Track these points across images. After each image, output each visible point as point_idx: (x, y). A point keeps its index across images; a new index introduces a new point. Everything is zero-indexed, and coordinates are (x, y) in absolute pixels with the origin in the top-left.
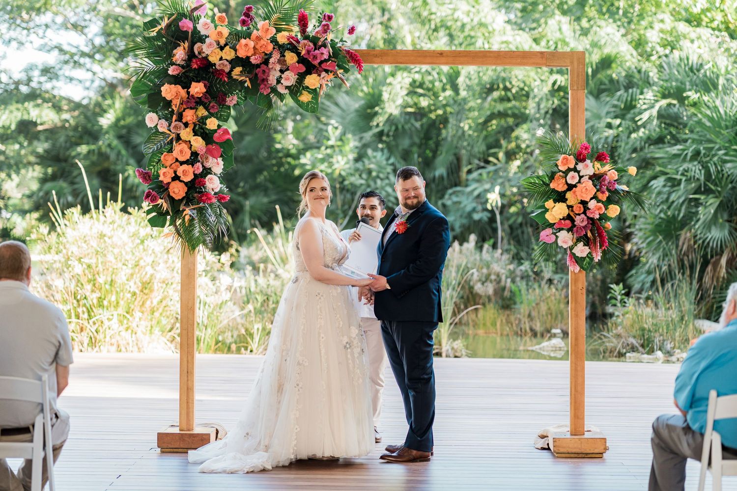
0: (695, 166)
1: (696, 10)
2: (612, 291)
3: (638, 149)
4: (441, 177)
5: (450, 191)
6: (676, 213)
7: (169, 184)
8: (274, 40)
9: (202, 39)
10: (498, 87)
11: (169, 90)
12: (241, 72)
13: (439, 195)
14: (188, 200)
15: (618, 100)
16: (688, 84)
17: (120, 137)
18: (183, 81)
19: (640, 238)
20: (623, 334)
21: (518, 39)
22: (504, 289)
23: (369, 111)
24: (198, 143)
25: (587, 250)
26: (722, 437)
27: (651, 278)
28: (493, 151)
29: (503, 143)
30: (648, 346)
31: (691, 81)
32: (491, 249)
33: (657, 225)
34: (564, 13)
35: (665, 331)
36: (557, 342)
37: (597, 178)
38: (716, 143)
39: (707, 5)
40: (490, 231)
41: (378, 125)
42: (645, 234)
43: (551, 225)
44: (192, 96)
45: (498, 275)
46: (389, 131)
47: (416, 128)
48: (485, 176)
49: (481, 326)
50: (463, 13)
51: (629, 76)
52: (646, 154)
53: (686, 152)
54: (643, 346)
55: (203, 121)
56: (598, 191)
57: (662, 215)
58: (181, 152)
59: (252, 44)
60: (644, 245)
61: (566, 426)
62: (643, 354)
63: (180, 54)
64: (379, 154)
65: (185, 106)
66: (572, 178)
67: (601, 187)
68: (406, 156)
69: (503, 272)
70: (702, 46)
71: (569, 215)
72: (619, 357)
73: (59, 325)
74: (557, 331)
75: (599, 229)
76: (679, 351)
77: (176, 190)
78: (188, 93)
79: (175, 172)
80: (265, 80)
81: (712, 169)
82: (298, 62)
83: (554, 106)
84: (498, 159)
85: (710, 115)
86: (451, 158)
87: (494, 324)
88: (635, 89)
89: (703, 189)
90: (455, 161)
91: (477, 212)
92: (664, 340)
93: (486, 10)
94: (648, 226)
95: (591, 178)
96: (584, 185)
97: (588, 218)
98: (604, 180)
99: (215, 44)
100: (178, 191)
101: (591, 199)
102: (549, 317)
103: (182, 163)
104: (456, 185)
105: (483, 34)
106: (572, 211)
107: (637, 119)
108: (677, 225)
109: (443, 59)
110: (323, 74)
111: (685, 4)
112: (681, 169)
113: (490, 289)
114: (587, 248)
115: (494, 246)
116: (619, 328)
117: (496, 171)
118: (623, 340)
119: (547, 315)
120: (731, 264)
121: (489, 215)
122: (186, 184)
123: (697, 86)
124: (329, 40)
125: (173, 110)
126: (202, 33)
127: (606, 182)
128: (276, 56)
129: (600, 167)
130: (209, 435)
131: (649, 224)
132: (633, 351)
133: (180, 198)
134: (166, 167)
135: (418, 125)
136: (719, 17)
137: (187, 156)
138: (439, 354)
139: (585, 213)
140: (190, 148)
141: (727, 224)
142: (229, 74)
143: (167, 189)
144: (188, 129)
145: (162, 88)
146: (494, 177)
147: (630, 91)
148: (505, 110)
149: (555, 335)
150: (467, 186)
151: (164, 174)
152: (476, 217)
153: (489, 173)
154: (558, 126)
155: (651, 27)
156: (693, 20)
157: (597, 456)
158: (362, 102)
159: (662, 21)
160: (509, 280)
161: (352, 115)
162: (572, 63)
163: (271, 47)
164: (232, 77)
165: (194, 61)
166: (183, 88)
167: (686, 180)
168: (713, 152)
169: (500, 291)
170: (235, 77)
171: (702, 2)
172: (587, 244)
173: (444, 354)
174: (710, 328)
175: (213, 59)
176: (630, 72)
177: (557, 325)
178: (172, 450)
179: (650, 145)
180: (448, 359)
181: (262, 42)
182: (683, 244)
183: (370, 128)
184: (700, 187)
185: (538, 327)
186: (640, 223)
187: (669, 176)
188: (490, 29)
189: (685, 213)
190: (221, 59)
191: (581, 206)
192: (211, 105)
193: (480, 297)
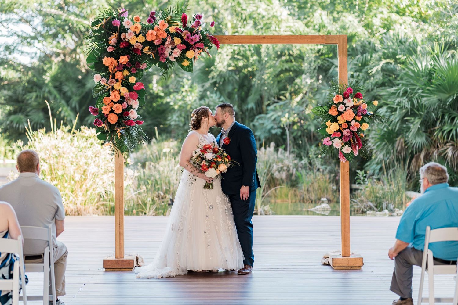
0: (405, 100)
1: (402, 6)
2: (358, 175)
3: (370, 90)
4: (252, 109)
5: (257, 117)
6: (394, 127)
7: (108, 115)
8: (167, 31)
9: (125, 31)
10: (285, 54)
11: (107, 61)
12: (149, 49)
13: (251, 119)
14: (119, 124)
15: (357, 61)
16: (399, 50)
17: (55, 87)
18: (115, 55)
19: (372, 143)
20: (364, 200)
21: (297, 25)
22: (292, 175)
23: (207, 69)
24: (124, 91)
25: (350, 149)
26: (434, 253)
27: (379, 167)
28: (282, 92)
29: (289, 87)
30: (379, 207)
31: (400, 49)
32: (283, 151)
33: (382, 135)
34: (323, 8)
35: (389, 197)
36: (325, 205)
37: (355, 108)
38: (416, 86)
39: (408, 3)
40: (281, 140)
41: (213, 78)
42: (375, 140)
43: (329, 136)
44: (121, 63)
45: (288, 167)
46: (220, 82)
47: (236, 79)
48: (278, 107)
49: (279, 197)
50: (263, 10)
51: (363, 46)
52: (375, 93)
53: (399, 91)
54: (376, 207)
55: (127, 78)
56: (356, 115)
57: (385, 129)
58: (115, 96)
59: (155, 33)
60: (375, 147)
61: (339, 252)
62: (376, 211)
63: (113, 40)
64: (214, 95)
65: (116, 70)
66: (341, 108)
67: (358, 113)
68: (230, 96)
69: (291, 165)
70: (407, 27)
71: (339, 129)
72: (363, 214)
73: (56, 197)
74: (324, 199)
75: (357, 137)
76: (398, 209)
77: (112, 119)
78: (118, 62)
79: (111, 108)
80: (163, 54)
81: (415, 101)
82: (182, 43)
83: (319, 65)
84: (285, 97)
85: (413, 69)
86: (258, 97)
87: (287, 196)
88: (367, 54)
89: (409, 114)
90: (260, 98)
91: (275, 129)
92: (389, 203)
93: (277, 8)
94: (377, 136)
95: (352, 108)
96: (348, 112)
97: (351, 131)
98: (360, 109)
99: (133, 34)
100: (113, 119)
101: (352, 120)
102: (320, 191)
103: (115, 103)
104: (260, 113)
105: (275, 22)
106: (341, 127)
107: (369, 72)
108: (394, 135)
109: (265, 41)
110: (196, 50)
111: (395, 2)
112: (396, 101)
113: (284, 175)
114: (350, 148)
115: (285, 149)
116: (362, 196)
117: (284, 104)
118: (364, 204)
119: (318, 190)
120: (427, 157)
121: (281, 131)
122: (118, 115)
123: (404, 52)
124: (200, 30)
125: (109, 72)
126: (126, 27)
127: (361, 110)
128: (169, 40)
129: (357, 101)
130: (133, 260)
131: (377, 134)
132: (371, 210)
133: (114, 123)
134: (106, 105)
135: (237, 77)
136: (416, 10)
137: (118, 98)
138: (256, 214)
139: (348, 128)
140: (120, 94)
141: (424, 134)
142: (142, 51)
143: (107, 118)
144: (118, 83)
145: (103, 60)
146: (284, 108)
147: (365, 55)
148: (290, 68)
149: (323, 202)
150: (267, 114)
151: (105, 109)
152: (274, 132)
153: (280, 106)
154: (321, 77)
155: (376, 17)
156: (400, 12)
157: (358, 268)
158: (203, 64)
159: (382, 13)
160: (295, 170)
161: (198, 72)
162: (339, 41)
163: (166, 34)
164: (143, 53)
165: (122, 43)
166: (115, 59)
167: (400, 108)
168: (415, 91)
169: (290, 176)
170: (145, 52)
171: (406, 1)
172: (350, 146)
173: (259, 214)
174: (415, 196)
175: (132, 42)
176: (364, 44)
177: (324, 196)
178: (112, 270)
179: (377, 87)
180: (261, 216)
181: (161, 32)
182: (398, 146)
183: (208, 79)
184: (408, 112)
185: (313, 197)
186: (372, 134)
187: (389, 106)
188: (280, 19)
189: (399, 127)
190: (137, 42)
191: (347, 124)
192: (132, 69)
193: (277, 180)
